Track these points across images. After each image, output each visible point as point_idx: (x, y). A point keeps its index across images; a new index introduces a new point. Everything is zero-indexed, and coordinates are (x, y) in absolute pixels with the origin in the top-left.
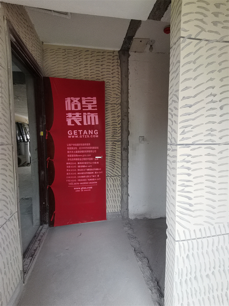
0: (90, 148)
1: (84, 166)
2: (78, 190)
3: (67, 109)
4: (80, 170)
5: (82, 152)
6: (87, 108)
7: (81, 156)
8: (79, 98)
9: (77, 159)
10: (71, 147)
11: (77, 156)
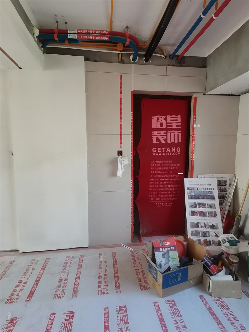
0: (172, 165)
1: (165, 183)
2: (159, 205)
3: (153, 128)
4: (161, 186)
5: (164, 168)
6: (172, 126)
7: (163, 172)
8: (165, 117)
9: (159, 176)
10: (155, 163)
11: (159, 172)
